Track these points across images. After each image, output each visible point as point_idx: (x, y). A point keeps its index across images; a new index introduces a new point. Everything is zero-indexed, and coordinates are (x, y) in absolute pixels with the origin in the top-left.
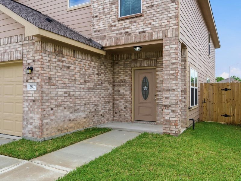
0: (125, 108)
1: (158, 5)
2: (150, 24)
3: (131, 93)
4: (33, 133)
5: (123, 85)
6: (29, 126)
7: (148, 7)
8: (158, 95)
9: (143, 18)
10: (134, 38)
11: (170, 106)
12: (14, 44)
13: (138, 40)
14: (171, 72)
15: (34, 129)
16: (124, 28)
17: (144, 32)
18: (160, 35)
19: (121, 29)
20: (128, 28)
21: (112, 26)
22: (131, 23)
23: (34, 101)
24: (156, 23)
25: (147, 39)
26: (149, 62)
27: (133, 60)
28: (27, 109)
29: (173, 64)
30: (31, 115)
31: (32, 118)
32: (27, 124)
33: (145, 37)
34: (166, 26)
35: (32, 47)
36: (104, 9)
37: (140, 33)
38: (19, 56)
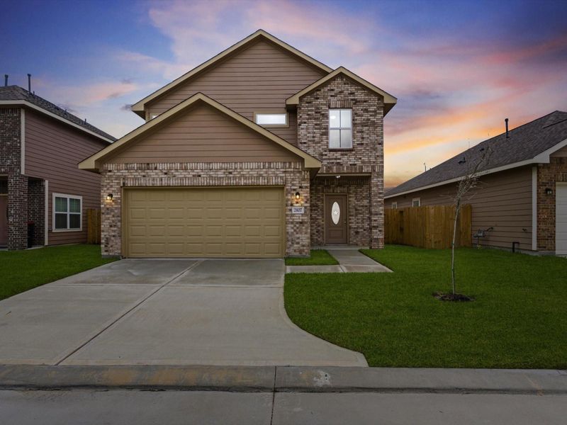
0: (317, 232)
1: (367, 144)
2: (360, 158)
3: (323, 217)
4: (301, 251)
5: (315, 210)
6: (295, 245)
7: (358, 144)
8: (350, 219)
9: (354, 152)
10: (345, 169)
11: (377, 227)
12: (273, 170)
13: (349, 171)
14: (379, 200)
15: (301, 248)
16: (336, 159)
17: (355, 165)
18: (370, 169)
19: (332, 159)
20: (339, 159)
21: (322, 155)
22: (342, 155)
23: (301, 223)
24: (366, 159)
25: (358, 171)
26: (342, 189)
27: (325, 186)
28: (292, 230)
29: (381, 193)
30: (298, 236)
31: (298, 238)
32: (293, 243)
33: (356, 169)
34: (374, 162)
35: (298, 175)
36: (314, 137)
37: (351, 165)
38: (280, 181)
